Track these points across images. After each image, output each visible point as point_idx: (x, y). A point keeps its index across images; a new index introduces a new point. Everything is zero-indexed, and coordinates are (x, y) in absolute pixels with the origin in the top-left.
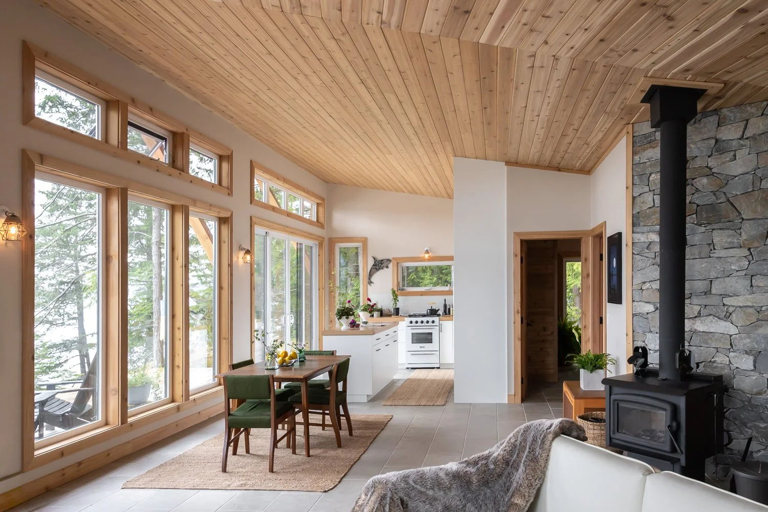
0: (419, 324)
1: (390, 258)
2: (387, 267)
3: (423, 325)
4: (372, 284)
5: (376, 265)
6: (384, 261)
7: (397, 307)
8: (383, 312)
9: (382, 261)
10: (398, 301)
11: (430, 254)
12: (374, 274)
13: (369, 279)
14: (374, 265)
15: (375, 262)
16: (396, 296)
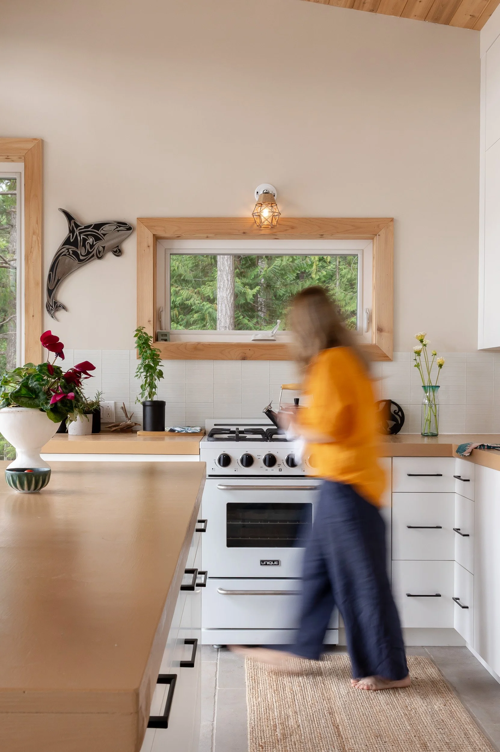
0: (258, 468)
1: (131, 218)
2: (118, 252)
3: (274, 471)
4: (61, 314)
5: (75, 244)
6: (106, 228)
7: (155, 398)
8: (104, 418)
9: (98, 226)
10: (160, 374)
11: (280, 208)
12: (68, 272)
13: (50, 292)
14: (67, 242)
15: (72, 231)
16: (155, 358)
